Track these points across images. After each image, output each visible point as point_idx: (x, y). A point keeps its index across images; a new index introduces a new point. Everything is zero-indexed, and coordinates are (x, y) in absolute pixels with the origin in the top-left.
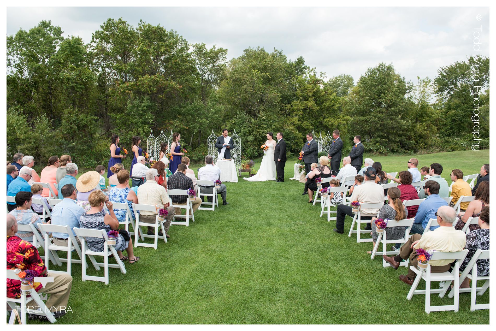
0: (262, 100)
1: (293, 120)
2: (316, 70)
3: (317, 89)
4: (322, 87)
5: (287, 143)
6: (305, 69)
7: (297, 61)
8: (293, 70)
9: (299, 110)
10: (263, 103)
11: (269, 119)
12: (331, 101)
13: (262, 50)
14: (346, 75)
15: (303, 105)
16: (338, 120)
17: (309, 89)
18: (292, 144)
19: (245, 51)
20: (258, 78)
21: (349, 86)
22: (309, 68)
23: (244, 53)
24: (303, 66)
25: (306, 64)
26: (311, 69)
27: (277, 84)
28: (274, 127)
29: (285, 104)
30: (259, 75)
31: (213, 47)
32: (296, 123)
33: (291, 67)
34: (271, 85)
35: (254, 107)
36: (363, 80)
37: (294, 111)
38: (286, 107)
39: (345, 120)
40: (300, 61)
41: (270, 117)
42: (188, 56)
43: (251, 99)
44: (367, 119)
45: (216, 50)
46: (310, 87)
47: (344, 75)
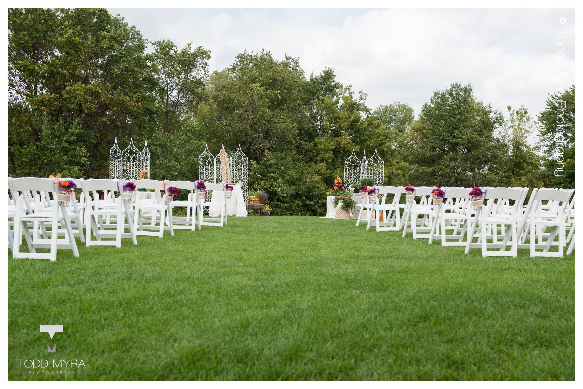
0: (267, 134)
1: (317, 166)
2: (352, 89)
3: (356, 117)
4: (363, 115)
5: (308, 205)
6: (337, 88)
7: (323, 75)
8: (317, 88)
9: (326, 151)
10: (269, 138)
11: (279, 165)
12: (378, 137)
13: (269, 54)
14: (401, 103)
15: (333, 143)
16: (389, 167)
17: (342, 118)
18: (317, 206)
19: (238, 57)
20: (262, 97)
21: (407, 121)
22: (341, 86)
23: (237, 60)
24: (333, 83)
25: (337, 80)
26: (344, 87)
27: (291, 110)
28: (287, 177)
29: (305, 141)
30: (263, 94)
31: (187, 46)
32: (322, 171)
33: (314, 84)
34: (283, 110)
35: (254, 145)
36: (427, 110)
37: (319, 152)
38: (307, 145)
39: (401, 168)
40: (329, 75)
41: (282, 162)
42: (148, 59)
43: (249, 132)
44: (434, 171)
45: (192, 51)
46: (344, 114)
47: (397, 104)
